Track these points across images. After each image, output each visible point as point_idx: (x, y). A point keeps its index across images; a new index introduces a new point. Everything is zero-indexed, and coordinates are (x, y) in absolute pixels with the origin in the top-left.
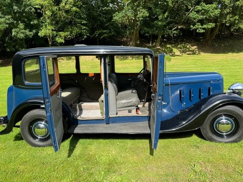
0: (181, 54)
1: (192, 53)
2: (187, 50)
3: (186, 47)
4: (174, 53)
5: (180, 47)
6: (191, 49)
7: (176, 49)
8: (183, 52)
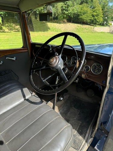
0: (9, 31)
1: (17, 31)
2: (13, 28)
3: (12, 26)
4: (4, 30)
5: (8, 26)
6: (15, 28)
7: (5, 27)
8: (11, 30)
